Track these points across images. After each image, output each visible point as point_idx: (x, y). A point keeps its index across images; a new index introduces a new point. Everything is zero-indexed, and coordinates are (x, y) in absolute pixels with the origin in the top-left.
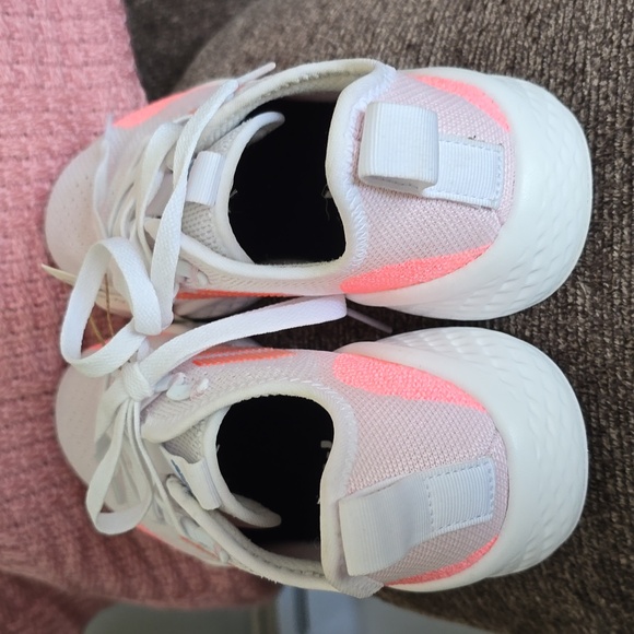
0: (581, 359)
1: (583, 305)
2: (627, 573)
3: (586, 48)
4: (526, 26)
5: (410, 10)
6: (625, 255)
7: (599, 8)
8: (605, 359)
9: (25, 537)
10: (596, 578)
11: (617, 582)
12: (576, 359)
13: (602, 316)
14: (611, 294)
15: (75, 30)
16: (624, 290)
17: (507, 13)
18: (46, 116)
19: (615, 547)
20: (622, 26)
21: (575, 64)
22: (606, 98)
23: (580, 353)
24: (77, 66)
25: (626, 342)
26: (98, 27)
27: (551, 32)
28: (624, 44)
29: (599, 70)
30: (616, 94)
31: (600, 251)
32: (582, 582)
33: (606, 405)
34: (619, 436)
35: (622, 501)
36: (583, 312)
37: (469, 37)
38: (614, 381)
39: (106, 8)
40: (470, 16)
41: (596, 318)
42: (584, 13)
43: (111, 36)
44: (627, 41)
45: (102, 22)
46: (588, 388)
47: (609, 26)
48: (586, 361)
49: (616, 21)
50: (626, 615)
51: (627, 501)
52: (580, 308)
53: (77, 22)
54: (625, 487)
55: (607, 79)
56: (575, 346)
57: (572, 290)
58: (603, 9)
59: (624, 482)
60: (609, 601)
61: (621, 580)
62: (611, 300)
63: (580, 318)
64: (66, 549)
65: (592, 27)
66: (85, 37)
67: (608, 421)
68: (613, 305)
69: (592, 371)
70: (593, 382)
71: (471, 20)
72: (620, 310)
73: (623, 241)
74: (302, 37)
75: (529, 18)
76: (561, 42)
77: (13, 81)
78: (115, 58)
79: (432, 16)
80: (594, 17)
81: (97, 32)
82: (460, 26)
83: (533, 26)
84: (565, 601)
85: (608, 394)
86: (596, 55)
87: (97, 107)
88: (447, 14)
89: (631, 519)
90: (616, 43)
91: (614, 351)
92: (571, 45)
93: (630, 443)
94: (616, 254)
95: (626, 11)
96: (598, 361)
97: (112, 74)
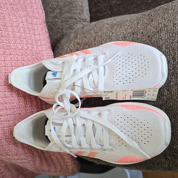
0: (165, 105)
1: (165, 94)
2: (175, 150)
3: (162, 43)
4: (148, 38)
5: (119, 34)
6: (174, 84)
7: (164, 35)
8: (171, 105)
9: (28, 156)
10: (168, 152)
11: (173, 152)
12: (164, 105)
13: (170, 96)
14: (171, 92)
15: (38, 37)
16: (174, 91)
17: (143, 36)
18: (33, 57)
19: (173, 144)
20: (169, 38)
21: (160, 46)
22: (167, 53)
23: (165, 104)
24: (39, 46)
25: (175, 101)
26: (43, 37)
27: (154, 40)
28: (170, 42)
29: (165, 47)
30: (169, 52)
31: (168, 83)
32: (165, 153)
33: (171, 114)
34: (174, 120)
35: (175, 134)
36: (165, 96)
37: (135, 40)
38: (173, 109)
39: (45, 32)
40: (134, 36)
41: (168, 97)
42: (161, 36)
43: (46, 39)
44: (171, 41)
45: (44, 35)
46: (167, 111)
47: (166, 38)
48: (166, 105)
49: (168, 37)
50: (174, 160)
51: (176, 134)
52: (165, 95)
53: (39, 35)
54: (176, 131)
55: (167, 49)
56: (164, 102)
57: (163, 91)
58: (165, 35)
59: (175, 130)
60: (171, 157)
61: (174, 152)
62: (171, 93)
63: (165, 97)
64: (37, 160)
65: (163, 39)
66: (41, 39)
67: (172, 117)
68: (172, 94)
69: (168, 107)
70: (168, 110)
71: (135, 37)
72: (173, 95)
73: (173, 81)
74: (92, 39)
75: (148, 37)
76: (156, 42)
77: (26, 48)
78: (47, 44)
79: (125, 35)
80: (163, 37)
81: (43, 38)
82: (132, 38)
83: (150, 38)
84: (161, 158)
85: (172, 112)
86: (164, 44)
87: (43, 55)
88: (129, 35)
89: (177, 138)
90: (168, 42)
91: (173, 103)
92: (159, 42)
93: (177, 122)
94: (172, 84)
95: (170, 36)
96: (169, 105)
97: (47, 47)
